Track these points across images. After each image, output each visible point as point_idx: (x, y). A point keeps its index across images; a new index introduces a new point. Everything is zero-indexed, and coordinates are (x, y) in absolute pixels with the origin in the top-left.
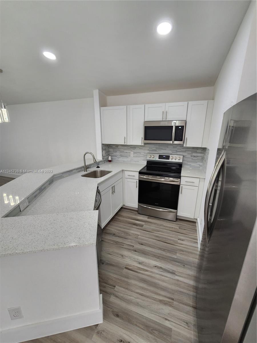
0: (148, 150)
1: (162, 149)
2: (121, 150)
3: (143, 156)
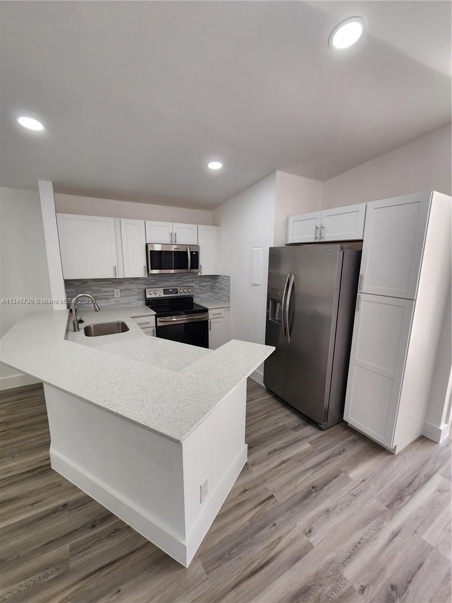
0: (145, 284)
1: (164, 281)
2: (94, 288)
3: (137, 293)
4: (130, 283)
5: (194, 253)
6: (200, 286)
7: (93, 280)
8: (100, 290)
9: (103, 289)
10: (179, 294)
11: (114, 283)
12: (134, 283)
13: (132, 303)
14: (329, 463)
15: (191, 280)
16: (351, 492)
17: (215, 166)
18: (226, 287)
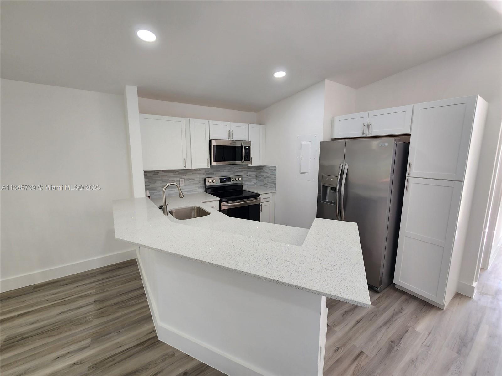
0: (205, 174)
1: (219, 171)
2: (163, 178)
3: (198, 182)
4: (192, 174)
5: (247, 148)
6: (247, 175)
7: (163, 171)
8: (169, 180)
9: (171, 179)
10: (232, 182)
11: (180, 173)
12: (196, 173)
13: (193, 191)
14: (395, 321)
15: (240, 170)
16: (424, 344)
17: (280, 75)
18: (271, 176)
